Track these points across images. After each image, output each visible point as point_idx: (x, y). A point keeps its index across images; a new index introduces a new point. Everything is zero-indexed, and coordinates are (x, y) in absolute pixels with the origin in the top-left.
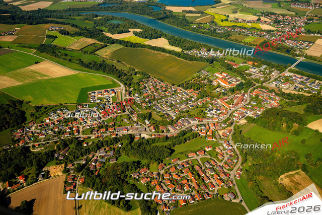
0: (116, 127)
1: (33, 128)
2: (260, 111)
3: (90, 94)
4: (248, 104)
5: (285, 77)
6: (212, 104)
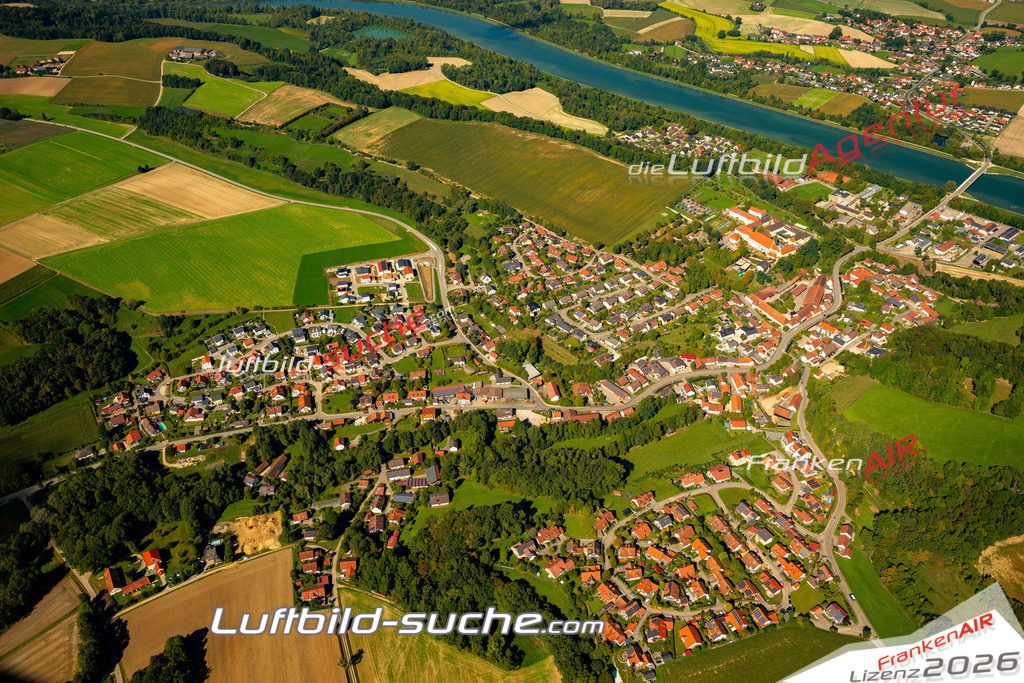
0: (432, 386)
1: (162, 390)
2: (880, 335)
3: (334, 275)
4: (839, 313)
5: (941, 224)
6: (729, 311)
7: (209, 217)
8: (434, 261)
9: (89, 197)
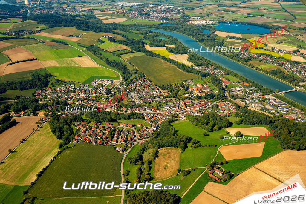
0: (95, 102)
1: (48, 91)
3: (95, 80)
5: (263, 99)
7: (82, 66)
8: (118, 82)
9: (64, 59)
